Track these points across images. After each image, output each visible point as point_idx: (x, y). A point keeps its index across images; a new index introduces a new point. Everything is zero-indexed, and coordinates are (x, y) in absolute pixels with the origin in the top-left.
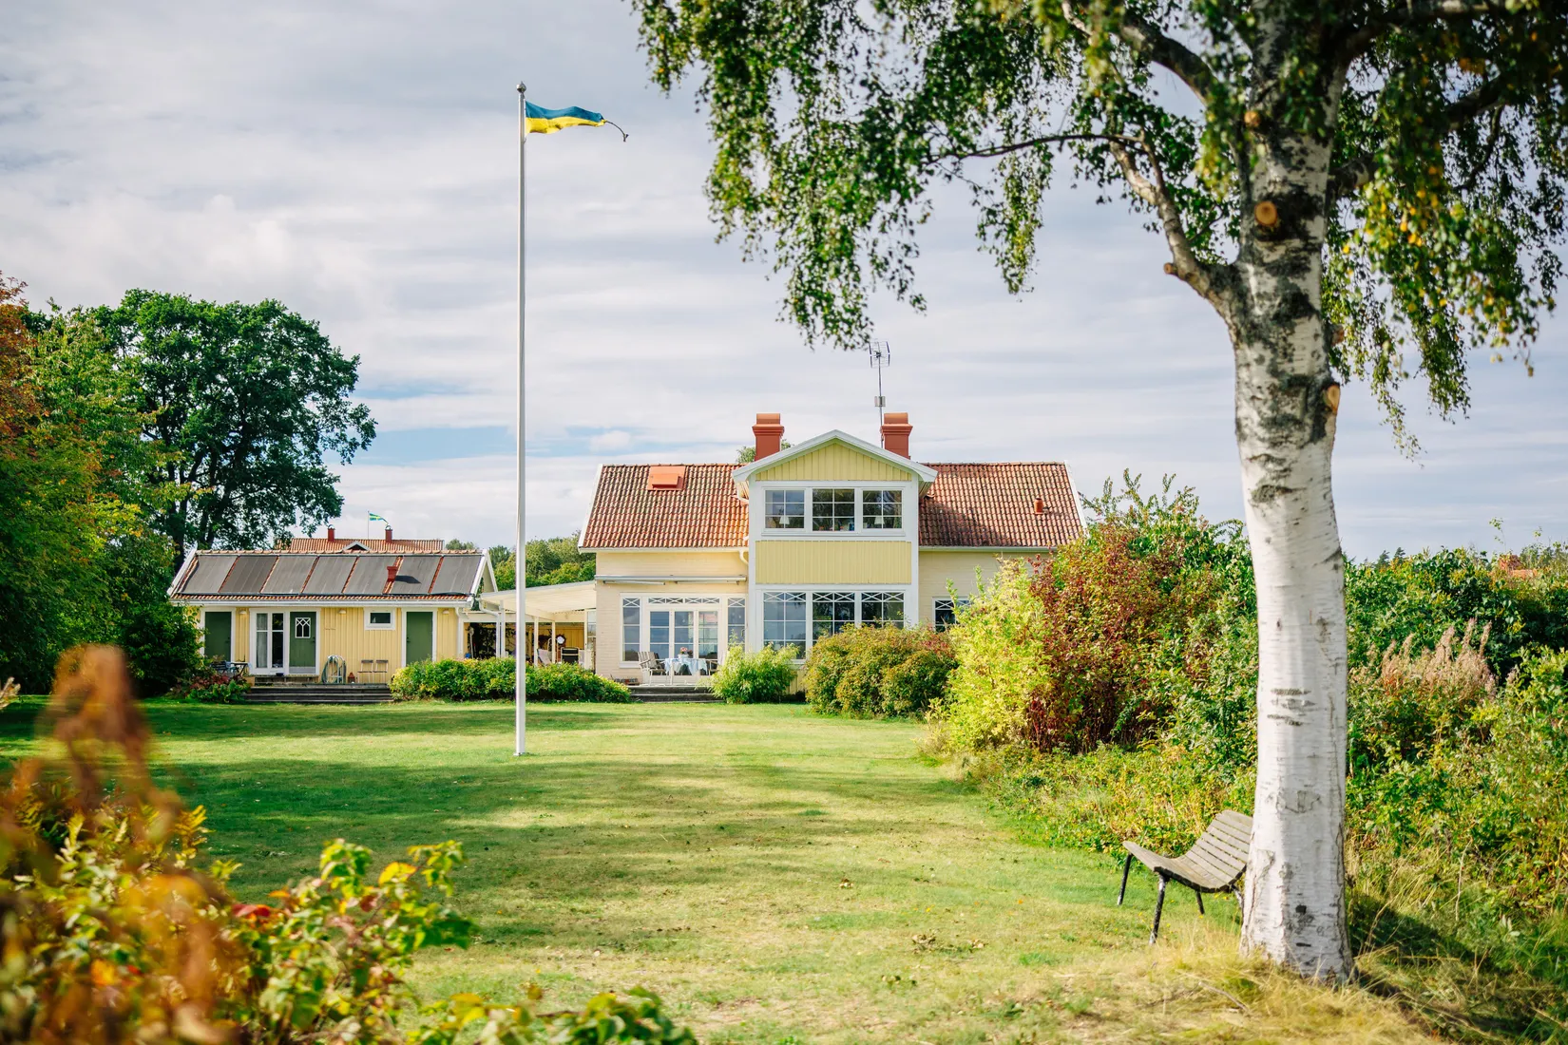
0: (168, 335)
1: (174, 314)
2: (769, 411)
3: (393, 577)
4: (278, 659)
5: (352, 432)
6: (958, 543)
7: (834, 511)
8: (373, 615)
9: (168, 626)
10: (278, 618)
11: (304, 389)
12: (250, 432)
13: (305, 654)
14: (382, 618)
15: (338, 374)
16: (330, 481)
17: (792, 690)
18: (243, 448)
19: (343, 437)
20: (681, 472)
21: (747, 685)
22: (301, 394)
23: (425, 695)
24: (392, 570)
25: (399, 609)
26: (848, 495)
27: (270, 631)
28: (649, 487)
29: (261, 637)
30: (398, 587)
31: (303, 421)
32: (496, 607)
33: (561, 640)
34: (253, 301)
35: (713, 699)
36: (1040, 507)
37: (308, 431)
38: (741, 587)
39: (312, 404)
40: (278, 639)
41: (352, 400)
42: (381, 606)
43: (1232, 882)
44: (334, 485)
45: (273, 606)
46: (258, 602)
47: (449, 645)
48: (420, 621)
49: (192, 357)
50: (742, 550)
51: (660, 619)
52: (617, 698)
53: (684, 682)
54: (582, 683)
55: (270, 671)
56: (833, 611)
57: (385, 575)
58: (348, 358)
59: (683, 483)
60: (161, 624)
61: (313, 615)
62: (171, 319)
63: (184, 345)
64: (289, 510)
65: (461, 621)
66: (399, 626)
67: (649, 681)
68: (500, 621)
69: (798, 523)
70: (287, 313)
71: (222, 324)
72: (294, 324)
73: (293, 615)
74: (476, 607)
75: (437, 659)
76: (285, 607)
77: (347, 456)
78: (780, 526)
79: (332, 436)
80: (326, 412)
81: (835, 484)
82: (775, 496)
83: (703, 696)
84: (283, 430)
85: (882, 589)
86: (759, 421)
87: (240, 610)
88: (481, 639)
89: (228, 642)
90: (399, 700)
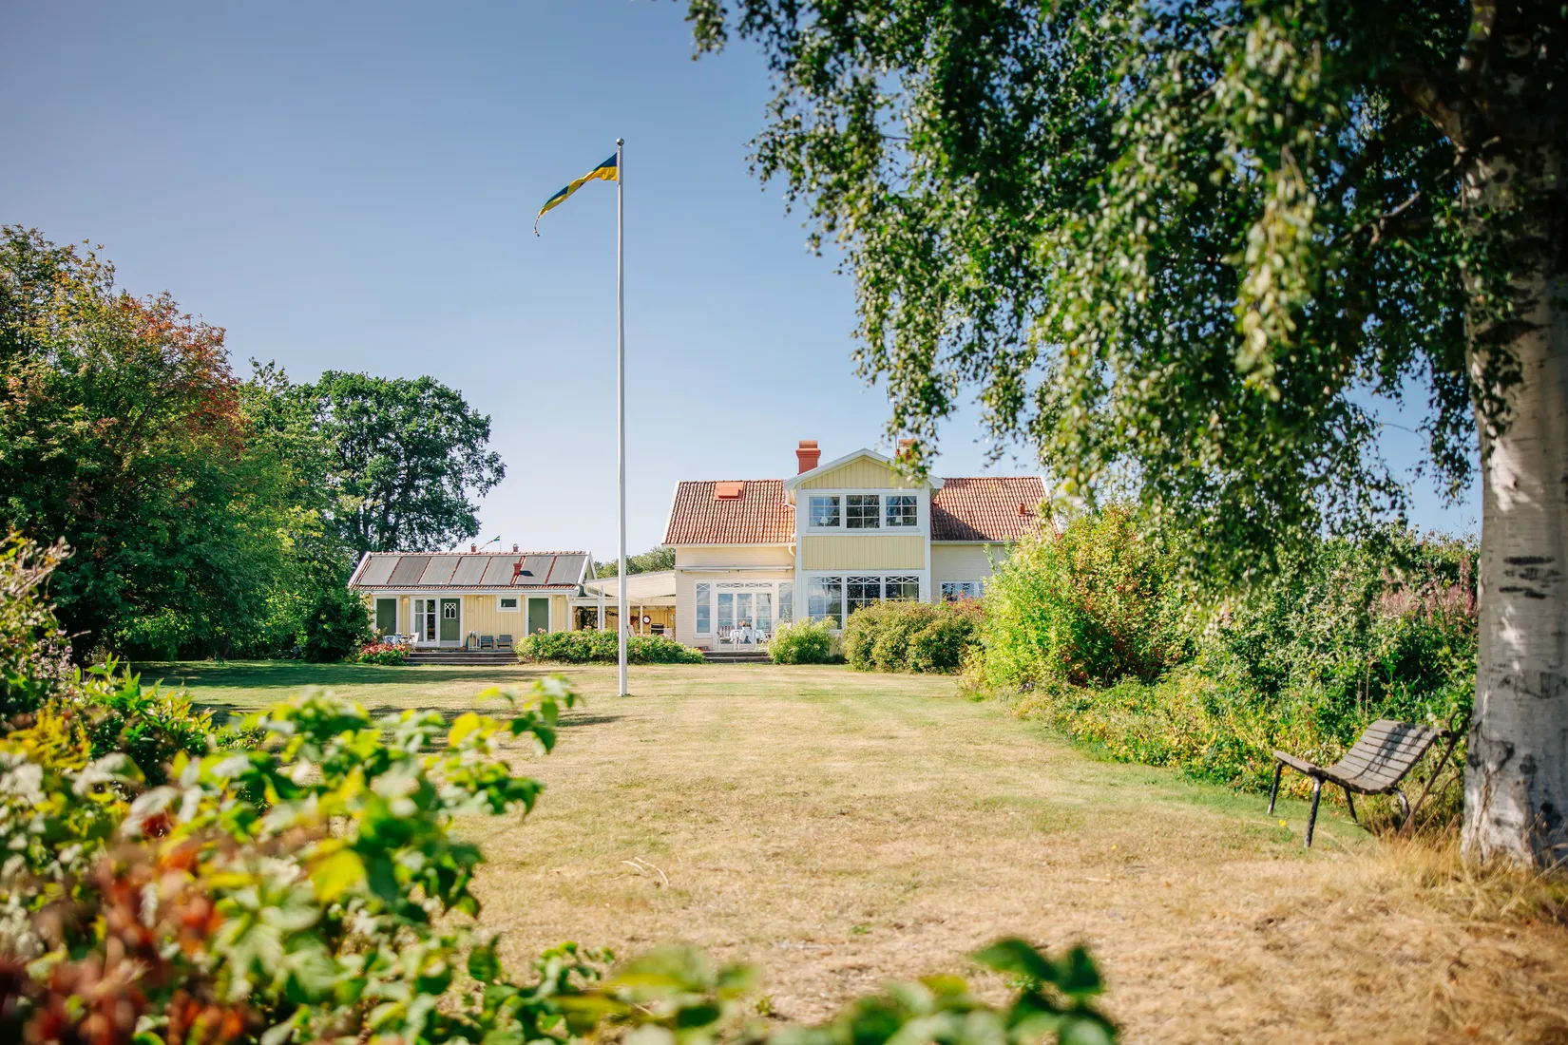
0: (353, 404)
1: (356, 389)
2: (808, 439)
3: (519, 572)
4: (431, 635)
5: (488, 474)
6: (960, 537)
7: (862, 513)
8: (503, 601)
9: (345, 607)
10: (432, 603)
11: (451, 442)
12: (413, 475)
13: (452, 632)
14: (510, 603)
15: (477, 429)
16: (473, 510)
17: (831, 653)
18: (408, 486)
19: (481, 479)
20: (741, 486)
21: (794, 649)
22: (450, 446)
23: (542, 659)
24: (517, 566)
25: (523, 597)
26: (874, 500)
27: (425, 613)
28: (716, 498)
29: (420, 618)
30: (522, 579)
31: (450, 466)
32: (596, 592)
33: (647, 620)
34: (414, 377)
35: (769, 661)
36: (1022, 511)
37: (455, 473)
38: (789, 575)
39: (457, 454)
40: (431, 619)
41: (487, 448)
42: (509, 594)
43: (1393, 784)
44: (475, 514)
45: (426, 595)
46: (417, 592)
47: (561, 622)
48: (539, 606)
49: (369, 420)
50: (790, 545)
51: (725, 598)
52: (693, 660)
53: (746, 648)
54: (665, 649)
55: (426, 643)
56: (863, 592)
57: (513, 570)
58: (482, 417)
59: (741, 495)
60: (340, 605)
61: (457, 601)
62: (354, 392)
63: (365, 411)
64: (440, 532)
65: (571, 606)
66: (523, 609)
67: (719, 648)
68: (602, 604)
69: (835, 522)
70: (438, 385)
71: (390, 395)
72: (442, 394)
73: (443, 601)
74: (582, 594)
75: (552, 631)
76: (437, 596)
77: (483, 491)
78: (821, 525)
79: (474, 477)
80: (468, 459)
81: (863, 492)
82: (816, 502)
83: (761, 658)
84: (436, 473)
85: (902, 574)
86: (801, 446)
87: (403, 597)
88: (585, 617)
89: (394, 621)
90: (523, 663)
